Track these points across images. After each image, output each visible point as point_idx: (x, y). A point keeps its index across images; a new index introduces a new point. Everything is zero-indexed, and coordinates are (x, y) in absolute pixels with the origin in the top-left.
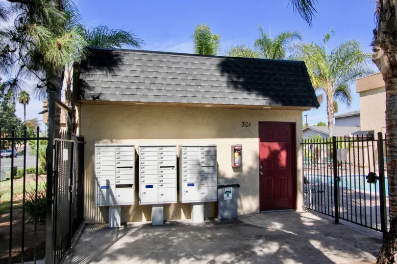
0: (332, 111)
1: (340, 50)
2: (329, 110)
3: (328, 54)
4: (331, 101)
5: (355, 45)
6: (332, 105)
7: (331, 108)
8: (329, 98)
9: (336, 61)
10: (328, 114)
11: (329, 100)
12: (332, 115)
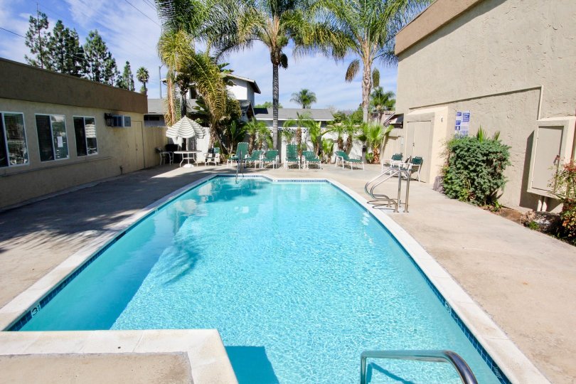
6: (368, 77)
8: (365, 65)
11: (365, 69)
12: (367, 91)
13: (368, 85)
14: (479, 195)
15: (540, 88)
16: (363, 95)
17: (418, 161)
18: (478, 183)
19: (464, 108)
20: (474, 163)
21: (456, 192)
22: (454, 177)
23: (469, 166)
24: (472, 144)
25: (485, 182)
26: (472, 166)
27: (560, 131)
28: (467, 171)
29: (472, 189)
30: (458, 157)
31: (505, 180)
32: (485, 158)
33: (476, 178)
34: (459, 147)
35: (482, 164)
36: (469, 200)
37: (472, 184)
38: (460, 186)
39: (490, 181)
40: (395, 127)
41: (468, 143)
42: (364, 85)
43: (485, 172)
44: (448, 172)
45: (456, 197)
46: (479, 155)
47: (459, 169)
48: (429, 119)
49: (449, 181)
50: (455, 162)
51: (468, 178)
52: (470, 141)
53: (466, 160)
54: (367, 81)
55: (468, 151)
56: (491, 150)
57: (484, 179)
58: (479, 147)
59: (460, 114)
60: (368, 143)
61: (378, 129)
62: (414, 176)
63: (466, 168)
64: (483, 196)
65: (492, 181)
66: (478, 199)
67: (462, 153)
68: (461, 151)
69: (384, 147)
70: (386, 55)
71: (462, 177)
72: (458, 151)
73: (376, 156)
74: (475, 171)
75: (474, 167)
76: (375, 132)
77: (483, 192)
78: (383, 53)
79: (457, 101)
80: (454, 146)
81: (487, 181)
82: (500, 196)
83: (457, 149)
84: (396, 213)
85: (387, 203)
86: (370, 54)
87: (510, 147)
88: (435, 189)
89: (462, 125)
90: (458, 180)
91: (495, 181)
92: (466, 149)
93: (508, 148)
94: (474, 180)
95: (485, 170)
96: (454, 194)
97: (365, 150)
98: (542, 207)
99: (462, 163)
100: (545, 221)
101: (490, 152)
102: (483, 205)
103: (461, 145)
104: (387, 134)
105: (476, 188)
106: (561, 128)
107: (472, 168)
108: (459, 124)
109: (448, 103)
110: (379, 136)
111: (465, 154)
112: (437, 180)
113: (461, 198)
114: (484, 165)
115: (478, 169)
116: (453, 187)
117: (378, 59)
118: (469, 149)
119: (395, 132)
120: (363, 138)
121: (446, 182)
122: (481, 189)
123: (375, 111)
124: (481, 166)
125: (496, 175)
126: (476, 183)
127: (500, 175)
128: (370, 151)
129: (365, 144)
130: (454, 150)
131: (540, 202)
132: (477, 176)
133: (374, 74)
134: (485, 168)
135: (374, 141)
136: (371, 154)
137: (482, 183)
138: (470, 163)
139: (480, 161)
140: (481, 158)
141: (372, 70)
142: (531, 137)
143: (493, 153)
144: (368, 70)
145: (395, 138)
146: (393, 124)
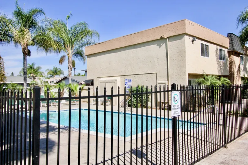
0: (71, 67)
1: (76, 28)
2: (69, 66)
3: (69, 29)
4: (71, 60)
5: (85, 25)
6: (71, 63)
7: (70, 65)
8: (69, 58)
9: (74, 34)
10: (69, 69)
15: (156, 73)
19: (129, 78)
22: (134, 100)
28: (139, 98)
36: (140, 107)
45: (135, 107)
48: (114, 82)
51: (139, 100)
59: (127, 80)
61: (77, 86)
64: (145, 105)
76: (76, 88)
89: (128, 83)
110: (78, 89)
113: (138, 107)
131: (162, 104)
135: (76, 91)
146: (85, 84)
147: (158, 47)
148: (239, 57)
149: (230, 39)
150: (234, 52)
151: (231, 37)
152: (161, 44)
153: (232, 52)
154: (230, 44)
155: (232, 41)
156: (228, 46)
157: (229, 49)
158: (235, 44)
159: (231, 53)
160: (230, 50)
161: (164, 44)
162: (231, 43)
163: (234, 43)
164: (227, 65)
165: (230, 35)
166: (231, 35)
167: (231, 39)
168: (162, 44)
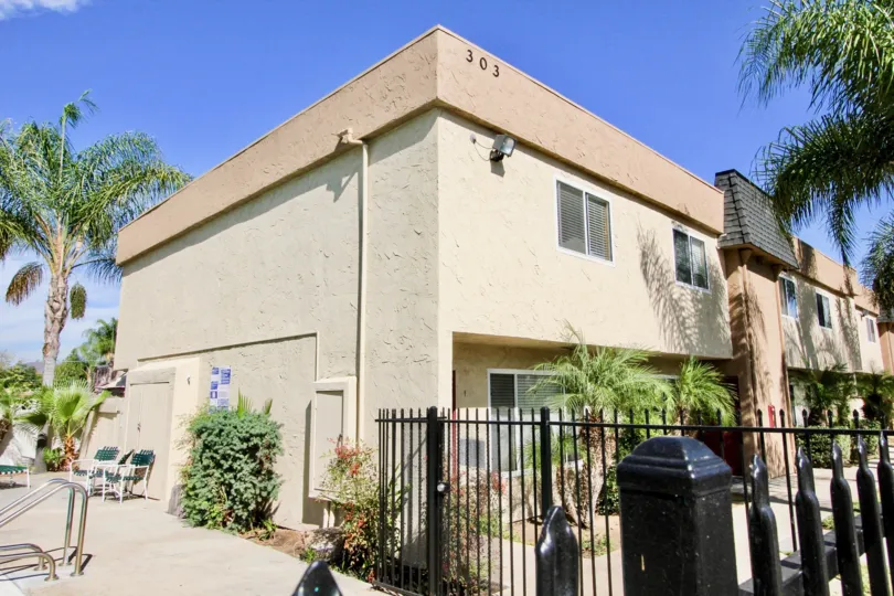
11: (54, 282)
12: (56, 323)
13: (59, 313)
14: (240, 513)
15: (314, 335)
16: (47, 332)
17: (144, 459)
18: (236, 490)
19: (222, 360)
20: (229, 455)
21: (202, 512)
22: (198, 485)
23: (222, 462)
24: (227, 422)
25: (246, 489)
26: (227, 461)
27: (340, 397)
28: (220, 471)
29: (229, 503)
30: (206, 447)
31: (279, 481)
32: (245, 446)
33: (233, 481)
34: (207, 429)
35: (241, 456)
36: (224, 524)
37: (229, 493)
38: (208, 500)
39: (254, 486)
40: (114, 394)
41: (222, 420)
42: (50, 312)
43: (247, 468)
44: (190, 476)
45: (202, 523)
46: (236, 441)
47: (207, 468)
48: (165, 381)
49: (191, 493)
50: (201, 456)
51: (222, 483)
52: (225, 418)
53: (216, 452)
54: (56, 305)
55: (219, 435)
56: (253, 431)
57: (245, 482)
58: (235, 427)
59: (216, 371)
60: (51, 429)
61: (77, 399)
62: (137, 489)
63: (218, 466)
64: (246, 514)
65: (259, 485)
66: (238, 520)
67: (209, 439)
68: (209, 434)
69: (90, 433)
70: (103, 264)
71: (212, 482)
72: (204, 436)
73: (69, 455)
74: (231, 469)
75: (230, 462)
76: (69, 406)
77: (246, 505)
78: (96, 258)
79: (213, 350)
80: (199, 426)
81: (250, 485)
82: (277, 509)
83: (203, 432)
84: (52, 582)
85: (35, 560)
86: (66, 256)
87: (282, 425)
88: (171, 511)
89: (221, 389)
90: (206, 489)
91: (262, 485)
92: (217, 431)
93: (279, 427)
94: (230, 486)
95: (246, 466)
96: (198, 517)
97: (43, 443)
98: (329, 520)
99: (212, 458)
100: (326, 544)
101: (252, 435)
102: (248, 529)
103: (209, 425)
104: (97, 407)
105: (233, 501)
106: (340, 393)
107: (226, 466)
108: (216, 387)
109: (199, 352)
110: (78, 413)
111: (217, 439)
112: (174, 493)
113: (210, 522)
114: (245, 458)
115: (235, 466)
116: (196, 503)
117: (85, 267)
118: (221, 431)
119: (111, 403)
120: (39, 420)
121: (188, 496)
122: (241, 502)
123: (104, 363)
124: (240, 459)
125: (263, 472)
126: (233, 491)
127: (270, 473)
128: (57, 444)
129: (45, 431)
130: (199, 433)
131: (326, 511)
132: (235, 477)
133: (74, 295)
134: (246, 463)
135: (67, 423)
136: (59, 450)
137: (242, 490)
138: (225, 457)
139: (238, 452)
140: (240, 446)
141: (71, 284)
142: (309, 408)
143: (257, 436)
144: (61, 284)
145: (111, 416)
146: (109, 389)
147: (332, 194)
148: (774, 279)
149: (730, 194)
150: (747, 254)
151: (731, 186)
152: (344, 180)
153: (741, 250)
154: (726, 215)
155: (734, 202)
156: (718, 223)
157: (725, 239)
158: (748, 218)
159: (737, 257)
160: (730, 244)
161: (352, 176)
162: (734, 211)
163: (744, 213)
164: (721, 313)
165: (726, 179)
166: (729, 179)
167: (733, 194)
168: (347, 178)
